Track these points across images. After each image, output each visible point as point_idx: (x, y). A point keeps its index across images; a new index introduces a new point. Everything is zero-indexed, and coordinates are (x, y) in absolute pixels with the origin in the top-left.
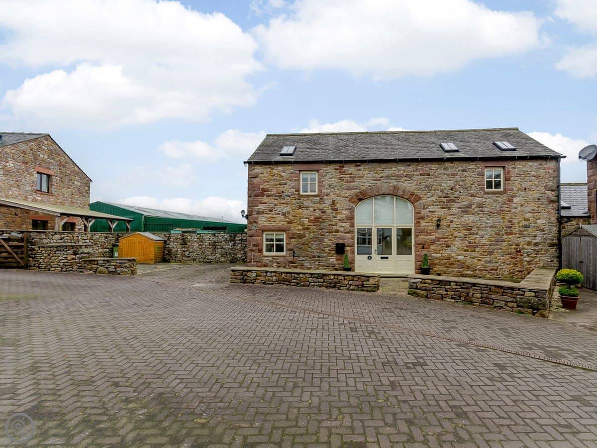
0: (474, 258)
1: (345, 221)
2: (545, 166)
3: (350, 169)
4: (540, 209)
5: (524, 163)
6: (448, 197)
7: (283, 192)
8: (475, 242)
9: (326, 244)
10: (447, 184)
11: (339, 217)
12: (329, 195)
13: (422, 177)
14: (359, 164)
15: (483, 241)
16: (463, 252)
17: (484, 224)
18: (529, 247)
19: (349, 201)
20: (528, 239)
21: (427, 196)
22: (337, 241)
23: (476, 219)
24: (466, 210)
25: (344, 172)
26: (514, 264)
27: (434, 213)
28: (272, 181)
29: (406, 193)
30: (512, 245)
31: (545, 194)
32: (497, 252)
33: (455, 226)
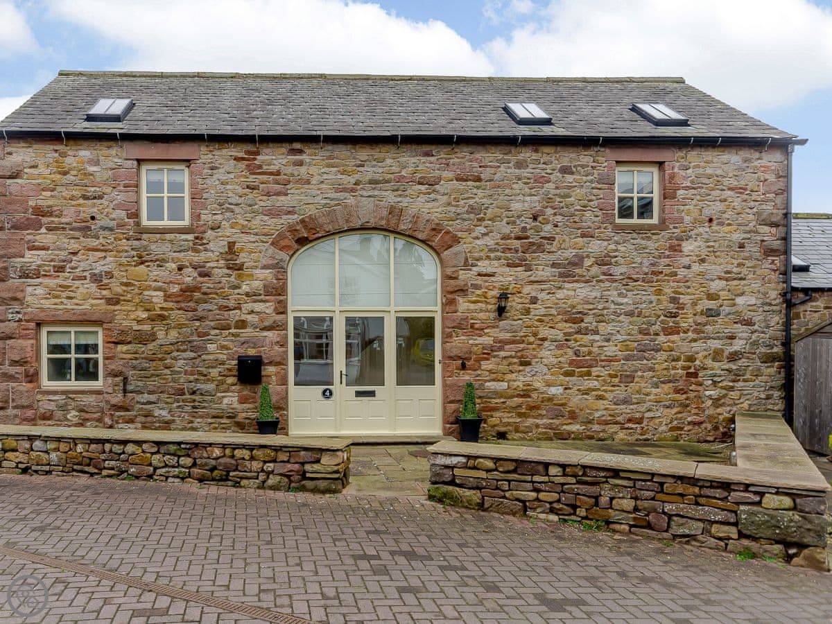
0: (587, 392)
1: (262, 297)
2: (756, 163)
3: (274, 158)
4: (744, 271)
5: (709, 155)
6: (527, 238)
7: (93, 218)
8: (590, 353)
9: (211, 357)
10: (523, 203)
11: (245, 288)
12: (219, 227)
13: (461, 186)
14: (297, 146)
15: (611, 350)
16: (562, 377)
17: (613, 306)
18: (716, 365)
19: (273, 244)
20: (715, 344)
21: (474, 235)
22: (241, 351)
23: (594, 294)
24: (569, 271)
25: (260, 167)
26: (681, 405)
27: (492, 279)
28: (63, 189)
29: (421, 226)
30: (678, 359)
31: (757, 232)
32: (642, 377)
33: (543, 311)
